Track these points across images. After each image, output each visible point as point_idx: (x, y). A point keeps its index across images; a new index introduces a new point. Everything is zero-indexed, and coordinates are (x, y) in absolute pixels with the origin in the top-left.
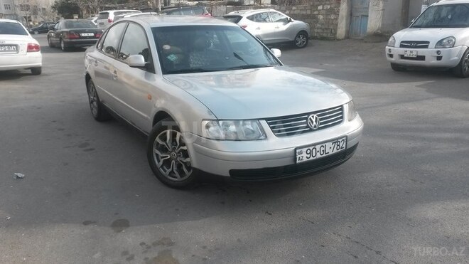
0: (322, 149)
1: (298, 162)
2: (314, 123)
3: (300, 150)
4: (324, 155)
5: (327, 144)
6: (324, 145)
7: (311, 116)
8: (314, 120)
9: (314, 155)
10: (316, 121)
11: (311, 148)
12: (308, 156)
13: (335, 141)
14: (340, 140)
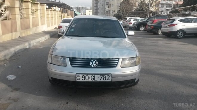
0: (92, 77)
1: (77, 80)
2: (94, 64)
3: (78, 75)
4: (94, 81)
5: (96, 75)
6: (94, 75)
7: (93, 60)
8: (94, 63)
9: (87, 79)
10: (95, 63)
11: (85, 75)
12: (84, 79)
13: (102, 75)
14: (106, 75)
